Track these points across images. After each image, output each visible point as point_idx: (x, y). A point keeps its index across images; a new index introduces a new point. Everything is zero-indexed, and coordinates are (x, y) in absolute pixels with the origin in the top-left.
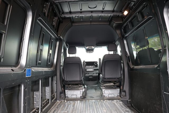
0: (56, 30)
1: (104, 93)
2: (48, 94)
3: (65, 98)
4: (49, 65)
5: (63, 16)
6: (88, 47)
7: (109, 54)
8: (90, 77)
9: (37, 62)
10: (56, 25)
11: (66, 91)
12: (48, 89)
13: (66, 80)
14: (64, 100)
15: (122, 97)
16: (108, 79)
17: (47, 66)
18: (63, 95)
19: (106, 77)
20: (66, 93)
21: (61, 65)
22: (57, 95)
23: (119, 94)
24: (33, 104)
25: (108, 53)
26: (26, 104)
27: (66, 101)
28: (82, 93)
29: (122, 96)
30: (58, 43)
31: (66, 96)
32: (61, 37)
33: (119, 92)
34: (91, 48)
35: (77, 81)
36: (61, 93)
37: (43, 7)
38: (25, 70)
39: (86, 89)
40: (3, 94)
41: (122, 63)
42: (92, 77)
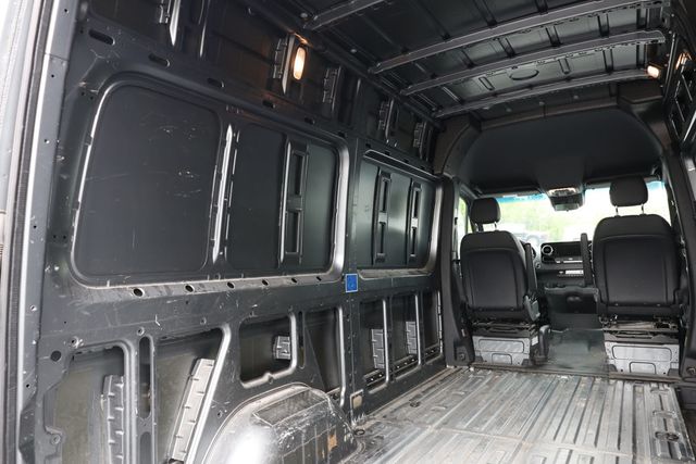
0: (424, 158)
1: (610, 355)
2: (412, 341)
3: (473, 358)
4: (412, 259)
5: (442, 114)
6: (553, 191)
7: (617, 217)
8: (571, 299)
9: (372, 256)
10: (425, 143)
11: (476, 339)
12: (413, 329)
13: (470, 303)
14: (469, 365)
15: (684, 375)
16: (621, 304)
17: (407, 263)
18: (463, 350)
19: (613, 299)
20: (476, 346)
21: (454, 257)
22: (446, 349)
23: (676, 366)
24: (371, 357)
25: (613, 214)
26: (351, 352)
27: (472, 369)
28: (527, 349)
29: (685, 370)
30: (439, 193)
31: (477, 354)
32: (445, 174)
33: (676, 357)
34: (565, 194)
35: (508, 309)
36: (457, 344)
37: (378, 118)
38: (343, 277)
39: (541, 337)
40: (307, 324)
41: (681, 246)
42: (577, 298)
